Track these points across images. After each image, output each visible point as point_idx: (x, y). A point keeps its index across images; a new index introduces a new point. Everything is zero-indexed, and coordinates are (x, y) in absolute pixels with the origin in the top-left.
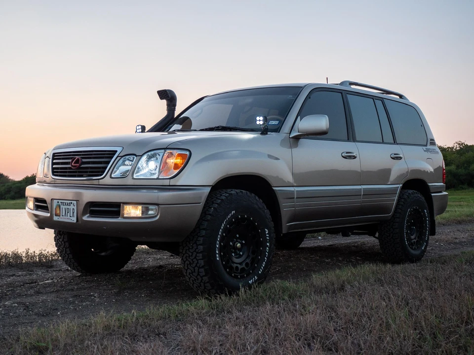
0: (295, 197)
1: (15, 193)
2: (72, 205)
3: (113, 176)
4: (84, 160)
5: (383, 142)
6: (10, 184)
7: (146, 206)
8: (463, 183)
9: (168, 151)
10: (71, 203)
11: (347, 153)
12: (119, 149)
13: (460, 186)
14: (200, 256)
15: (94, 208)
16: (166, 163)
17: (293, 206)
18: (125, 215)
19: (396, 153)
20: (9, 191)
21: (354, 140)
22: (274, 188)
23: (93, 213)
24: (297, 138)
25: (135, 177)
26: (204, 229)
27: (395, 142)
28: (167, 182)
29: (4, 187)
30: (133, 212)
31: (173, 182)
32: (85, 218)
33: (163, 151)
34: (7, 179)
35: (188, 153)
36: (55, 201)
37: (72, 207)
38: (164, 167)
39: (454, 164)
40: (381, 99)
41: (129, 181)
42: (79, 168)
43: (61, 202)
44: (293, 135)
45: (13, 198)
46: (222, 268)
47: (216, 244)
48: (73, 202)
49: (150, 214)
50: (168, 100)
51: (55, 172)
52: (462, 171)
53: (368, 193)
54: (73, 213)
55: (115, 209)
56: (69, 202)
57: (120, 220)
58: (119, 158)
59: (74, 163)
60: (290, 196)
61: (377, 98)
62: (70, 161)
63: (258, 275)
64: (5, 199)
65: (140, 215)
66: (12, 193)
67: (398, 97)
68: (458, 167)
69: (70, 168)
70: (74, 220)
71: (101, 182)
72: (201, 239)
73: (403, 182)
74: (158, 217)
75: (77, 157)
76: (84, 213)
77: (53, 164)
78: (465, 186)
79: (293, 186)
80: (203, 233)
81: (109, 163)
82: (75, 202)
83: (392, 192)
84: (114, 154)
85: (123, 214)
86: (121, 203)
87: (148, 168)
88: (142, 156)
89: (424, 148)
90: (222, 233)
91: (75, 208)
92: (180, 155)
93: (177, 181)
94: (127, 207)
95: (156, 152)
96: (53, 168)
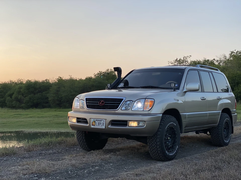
0: (187, 117)
2: (102, 121)
3: (122, 109)
4: (106, 102)
5: (214, 92)
7: (139, 122)
9: (147, 99)
10: (102, 120)
11: (203, 98)
12: (124, 98)
15: (113, 123)
17: (186, 121)
18: (130, 126)
19: (219, 97)
21: (204, 92)
22: (180, 114)
23: (113, 125)
25: (132, 110)
27: (218, 92)
28: (147, 112)
30: (134, 124)
31: (149, 112)
32: (110, 126)
33: (144, 99)
35: (153, 100)
36: (92, 119)
37: (102, 122)
38: (144, 106)
40: (211, 72)
41: (130, 112)
42: (104, 105)
43: (96, 120)
44: (184, 91)
48: (103, 120)
49: (140, 125)
50: (118, 72)
51: (88, 106)
54: (103, 124)
55: (125, 123)
56: (100, 120)
57: (127, 127)
58: (124, 102)
59: (101, 103)
60: (185, 117)
61: (210, 72)
62: (99, 102)
65: (137, 125)
69: (98, 105)
70: (104, 127)
71: (116, 112)
73: (222, 110)
74: (145, 126)
75: (102, 101)
76: (109, 125)
77: (87, 103)
79: (186, 113)
81: (120, 104)
82: (104, 120)
84: (122, 100)
85: (129, 125)
86: (128, 120)
87: (138, 106)
88: (135, 101)
91: (104, 122)
92: (151, 101)
93: (151, 112)
94: (130, 122)
95: (141, 100)
96: (87, 105)
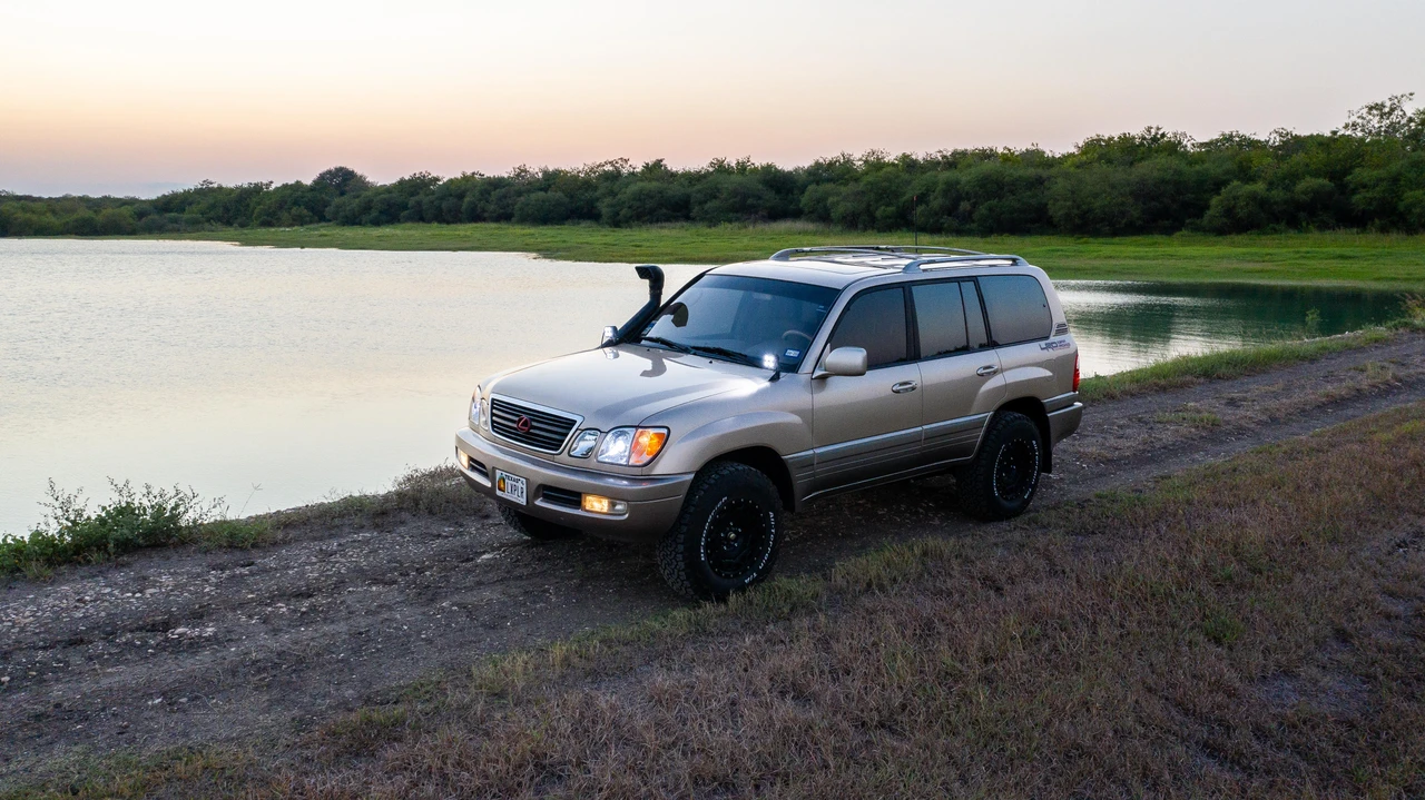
0: (815, 463)
1: (381, 212)
2: (520, 481)
3: (572, 453)
4: (534, 424)
5: (969, 352)
6: (369, 193)
8: (1277, 220)
9: (640, 430)
11: (902, 384)
12: (579, 420)
13: (1271, 225)
14: (680, 557)
15: (548, 491)
16: (637, 443)
17: (813, 475)
19: (987, 364)
20: (367, 207)
21: (917, 359)
22: (782, 457)
23: (547, 498)
24: (823, 378)
25: (599, 459)
26: (685, 525)
28: (637, 471)
29: (357, 200)
30: (597, 506)
32: (539, 502)
33: (635, 429)
34: (363, 182)
35: (665, 431)
36: (499, 469)
37: (520, 485)
38: (635, 447)
39: (1265, 179)
40: (972, 279)
41: (592, 463)
43: (507, 475)
44: (818, 373)
45: (377, 223)
46: (709, 568)
47: (700, 541)
48: (521, 478)
49: (618, 511)
51: (495, 426)
52: (1278, 194)
53: (931, 436)
54: (522, 492)
55: (574, 498)
56: (517, 477)
59: (522, 424)
60: (807, 464)
61: (965, 279)
62: (517, 419)
63: (758, 572)
64: (360, 224)
65: (606, 510)
66: (374, 213)
67: (1011, 263)
68: (1271, 185)
70: (523, 501)
71: (557, 458)
72: (682, 536)
73: (995, 407)
74: (627, 515)
75: (524, 416)
76: (536, 497)
77: (492, 414)
78: (1282, 226)
79: (813, 448)
80: (685, 529)
81: (566, 435)
82: (524, 479)
83: (977, 425)
84: (574, 424)
85: (585, 506)
86: (581, 491)
87: (615, 450)
88: (607, 433)
89: (1043, 343)
90: (709, 526)
91: (524, 487)
92: (658, 435)
93: (651, 471)
94: (589, 498)
95: (626, 429)
96: (493, 422)
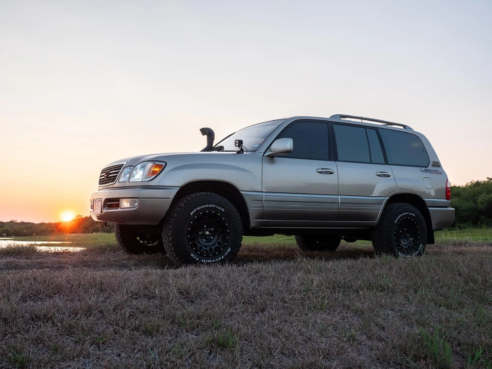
0: (264, 200)
2: (99, 202)
5: (371, 163)
7: (133, 199)
12: (125, 163)
15: (108, 203)
17: (262, 207)
18: (121, 207)
19: (383, 171)
21: (336, 159)
22: (241, 192)
24: (272, 156)
25: (130, 181)
27: (387, 163)
28: (146, 184)
30: (125, 204)
31: (151, 183)
32: (105, 210)
35: (164, 164)
40: (374, 128)
41: (128, 185)
44: (267, 154)
50: (207, 135)
53: (345, 202)
55: (117, 202)
57: (119, 210)
58: (124, 169)
60: (258, 199)
61: (369, 128)
65: (129, 206)
67: (402, 128)
69: (104, 179)
70: (100, 211)
73: (390, 195)
74: (138, 207)
76: (104, 207)
79: (262, 192)
81: (119, 172)
83: (376, 202)
86: (119, 198)
88: (136, 166)
89: (423, 169)
92: (157, 165)
94: (123, 201)
